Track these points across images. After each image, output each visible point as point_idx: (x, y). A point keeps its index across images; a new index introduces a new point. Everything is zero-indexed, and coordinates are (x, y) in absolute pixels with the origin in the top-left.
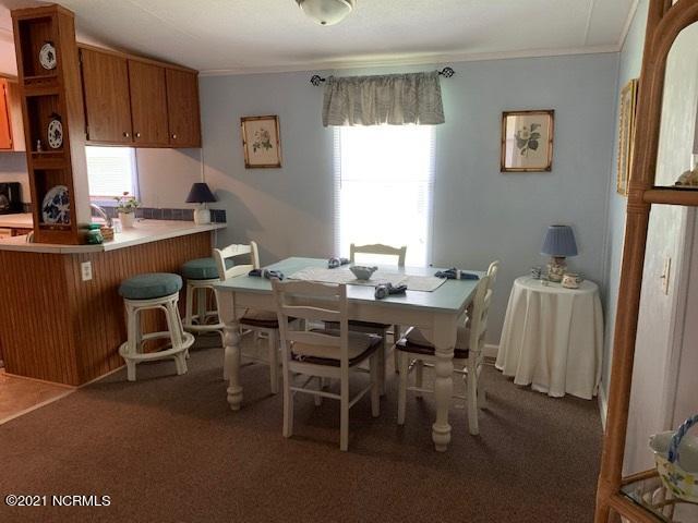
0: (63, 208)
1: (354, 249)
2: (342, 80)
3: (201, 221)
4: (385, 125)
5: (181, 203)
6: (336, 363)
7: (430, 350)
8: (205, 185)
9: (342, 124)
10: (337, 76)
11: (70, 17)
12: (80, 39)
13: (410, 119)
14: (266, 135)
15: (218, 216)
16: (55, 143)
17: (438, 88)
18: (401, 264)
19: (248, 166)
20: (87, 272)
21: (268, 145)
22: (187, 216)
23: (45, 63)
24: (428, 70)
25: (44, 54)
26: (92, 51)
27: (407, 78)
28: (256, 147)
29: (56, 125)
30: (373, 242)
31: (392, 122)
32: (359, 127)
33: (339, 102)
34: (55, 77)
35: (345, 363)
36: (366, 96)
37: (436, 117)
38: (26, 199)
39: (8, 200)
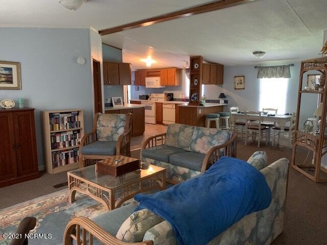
0: (196, 98)
1: (263, 109)
2: (263, 67)
3: (222, 103)
4: (274, 78)
5: (216, 98)
6: (258, 129)
7: (280, 129)
8: (223, 94)
9: (262, 78)
10: (262, 66)
11: (202, 57)
12: (204, 62)
13: (281, 76)
14: (241, 81)
15: (226, 102)
16: (196, 84)
17: (289, 69)
18: (276, 113)
19: (235, 89)
20: (200, 112)
21: (241, 83)
22: (218, 102)
23: (195, 67)
24: (287, 64)
25: (195, 65)
26: (205, 64)
27: (281, 67)
28: (238, 84)
29: (196, 80)
30: (269, 108)
31: (276, 77)
32: (267, 79)
33: (262, 72)
34: (198, 70)
35: (260, 129)
36: (270, 71)
37: (289, 76)
38: (174, 97)
39: (170, 97)
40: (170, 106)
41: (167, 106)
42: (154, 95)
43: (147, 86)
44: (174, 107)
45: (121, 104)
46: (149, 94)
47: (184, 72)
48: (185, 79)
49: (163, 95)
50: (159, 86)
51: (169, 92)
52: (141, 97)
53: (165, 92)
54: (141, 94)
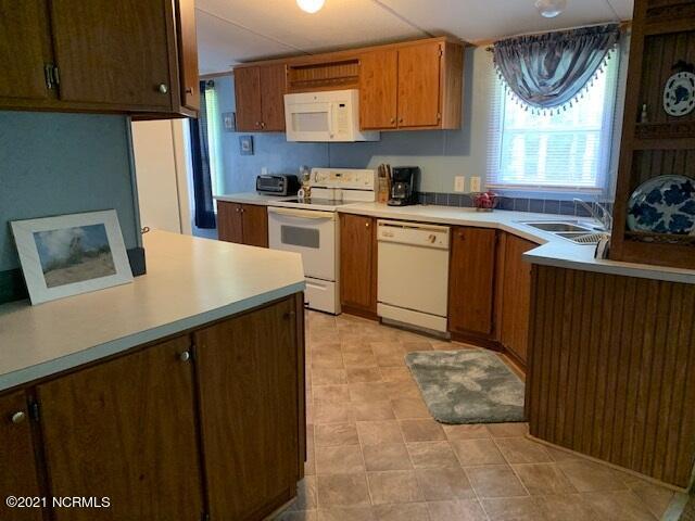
29: (681, 79)
38: (424, 187)
39: (405, 187)
40: (421, 236)
41: (400, 234)
42: (322, 175)
43: (293, 135)
44: (443, 239)
45: (111, 270)
46: (301, 172)
47: (482, 59)
48: (488, 94)
49: (367, 177)
50: (350, 133)
51: (396, 162)
52: (265, 185)
53: (379, 161)
54: (264, 172)
